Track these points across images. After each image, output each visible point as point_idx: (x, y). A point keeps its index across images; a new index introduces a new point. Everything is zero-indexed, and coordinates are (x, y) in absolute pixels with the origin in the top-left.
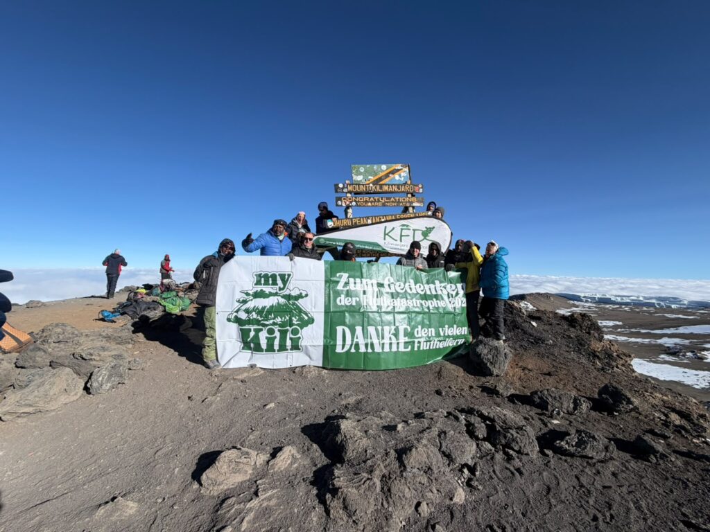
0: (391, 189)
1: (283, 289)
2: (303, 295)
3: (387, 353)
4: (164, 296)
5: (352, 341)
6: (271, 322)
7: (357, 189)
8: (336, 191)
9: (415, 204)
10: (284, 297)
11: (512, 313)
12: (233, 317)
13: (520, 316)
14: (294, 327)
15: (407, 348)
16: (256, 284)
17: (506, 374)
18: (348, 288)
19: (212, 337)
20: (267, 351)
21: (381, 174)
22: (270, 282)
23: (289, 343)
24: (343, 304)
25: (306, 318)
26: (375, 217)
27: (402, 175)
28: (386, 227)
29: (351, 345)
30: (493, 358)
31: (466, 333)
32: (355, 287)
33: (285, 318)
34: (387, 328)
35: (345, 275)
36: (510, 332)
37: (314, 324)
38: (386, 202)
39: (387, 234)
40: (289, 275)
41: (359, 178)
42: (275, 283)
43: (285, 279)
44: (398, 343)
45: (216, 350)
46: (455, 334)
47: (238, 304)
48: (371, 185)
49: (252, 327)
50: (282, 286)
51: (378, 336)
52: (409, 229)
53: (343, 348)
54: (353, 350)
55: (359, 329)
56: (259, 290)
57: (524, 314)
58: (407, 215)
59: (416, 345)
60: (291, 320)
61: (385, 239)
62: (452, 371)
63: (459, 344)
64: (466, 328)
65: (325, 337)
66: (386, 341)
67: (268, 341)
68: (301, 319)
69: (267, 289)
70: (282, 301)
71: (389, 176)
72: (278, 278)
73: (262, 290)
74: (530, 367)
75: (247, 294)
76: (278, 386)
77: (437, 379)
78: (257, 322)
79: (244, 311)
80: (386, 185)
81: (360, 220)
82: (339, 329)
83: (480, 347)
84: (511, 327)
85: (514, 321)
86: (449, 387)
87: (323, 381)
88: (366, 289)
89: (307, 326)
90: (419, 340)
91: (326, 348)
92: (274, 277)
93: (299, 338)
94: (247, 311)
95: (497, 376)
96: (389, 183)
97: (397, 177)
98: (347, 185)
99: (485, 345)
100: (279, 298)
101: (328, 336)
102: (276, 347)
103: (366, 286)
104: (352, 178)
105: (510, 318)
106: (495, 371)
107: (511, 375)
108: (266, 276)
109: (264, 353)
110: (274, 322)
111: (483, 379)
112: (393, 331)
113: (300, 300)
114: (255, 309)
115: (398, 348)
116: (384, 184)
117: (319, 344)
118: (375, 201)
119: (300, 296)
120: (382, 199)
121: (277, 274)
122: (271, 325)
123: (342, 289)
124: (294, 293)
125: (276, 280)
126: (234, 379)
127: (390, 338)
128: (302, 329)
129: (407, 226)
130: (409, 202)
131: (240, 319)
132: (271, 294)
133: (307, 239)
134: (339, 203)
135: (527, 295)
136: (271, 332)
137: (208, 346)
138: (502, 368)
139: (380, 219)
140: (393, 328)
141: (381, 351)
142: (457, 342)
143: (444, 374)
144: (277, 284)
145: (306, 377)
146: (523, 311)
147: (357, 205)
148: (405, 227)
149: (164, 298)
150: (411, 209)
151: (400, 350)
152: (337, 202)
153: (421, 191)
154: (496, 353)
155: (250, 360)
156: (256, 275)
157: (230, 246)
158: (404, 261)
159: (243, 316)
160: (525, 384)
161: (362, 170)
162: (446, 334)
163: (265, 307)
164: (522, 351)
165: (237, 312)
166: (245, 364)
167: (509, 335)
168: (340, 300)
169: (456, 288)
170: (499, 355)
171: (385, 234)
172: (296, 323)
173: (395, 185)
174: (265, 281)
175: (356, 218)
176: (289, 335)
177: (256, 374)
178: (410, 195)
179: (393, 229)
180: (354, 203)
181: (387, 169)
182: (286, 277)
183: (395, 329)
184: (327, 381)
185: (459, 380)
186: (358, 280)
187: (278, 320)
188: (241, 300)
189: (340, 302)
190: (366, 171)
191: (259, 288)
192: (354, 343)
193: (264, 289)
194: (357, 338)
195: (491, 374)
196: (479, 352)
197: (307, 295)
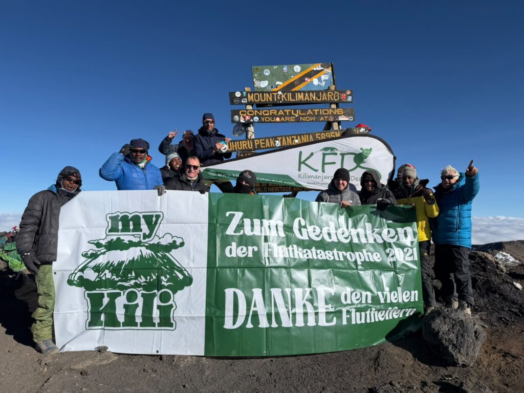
0: (307, 98)
1: (149, 236)
2: (178, 243)
3: (300, 328)
4: (6, 248)
5: (248, 309)
6: (132, 282)
7: (260, 99)
8: (232, 103)
9: (341, 118)
10: (150, 247)
11: (484, 270)
12: (76, 279)
13: (497, 274)
14: (163, 290)
15: (331, 321)
16: (110, 231)
17: (478, 363)
18: (242, 232)
19: (46, 308)
20: (125, 324)
21: (293, 78)
22: (131, 227)
23: (156, 313)
24: (234, 255)
25: (181, 277)
26: (285, 137)
27: (322, 79)
28: (301, 153)
29: (247, 316)
30: (457, 338)
31: (417, 300)
32: (252, 230)
33: (151, 277)
34: (298, 292)
35: (239, 215)
36: (483, 297)
37: (192, 286)
38: (300, 116)
39: (304, 162)
40: (158, 217)
41: (264, 84)
42: (137, 228)
43: (152, 221)
44: (317, 314)
45: (53, 326)
46: (400, 301)
47: (85, 259)
48: (280, 93)
49: (106, 292)
50: (147, 232)
51: (286, 302)
52: (336, 154)
53: (234, 323)
54: (249, 325)
55: (257, 293)
56: (115, 238)
57: (502, 271)
58: (330, 134)
59: (345, 316)
60: (159, 280)
61: (299, 170)
62: (396, 358)
63: (407, 315)
64: (416, 292)
65: (208, 304)
66: (299, 310)
67: (126, 312)
68: (173, 279)
69: (126, 238)
70: (147, 252)
71: (304, 81)
72: (143, 221)
73: (118, 239)
74: (514, 351)
75: (98, 245)
76: (133, 381)
77: (373, 370)
78: (111, 284)
79: (93, 268)
80: (300, 92)
81: (265, 141)
82: (229, 292)
83: (438, 321)
84: (483, 291)
85: (487, 282)
86: (391, 383)
87: (202, 372)
88: (268, 234)
89: (182, 288)
90: (348, 308)
91: (209, 320)
92: (136, 220)
93: (171, 306)
94: (97, 269)
95: (464, 366)
96: (305, 90)
97: (315, 81)
98: (247, 93)
99: (444, 318)
100: (143, 249)
101: (213, 303)
102: (139, 320)
103: (268, 229)
104: (254, 83)
105: (481, 278)
106: (461, 359)
107: (486, 364)
108: (125, 220)
109: (121, 328)
110: (136, 283)
111: (443, 371)
112: (307, 295)
113: (173, 252)
114: (109, 266)
115: (317, 321)
116: (298, 92)
117: (200, 315)
118: (285, 115)
119: (173, 246)
120: (295, 112)
121: (141, 215)
122: (132, 287)
123: (233, 234)
124: (164, 242)
125: (139, 224)
126: (71, 370)
127: (304, 306)
128: (174, 293)
129: (332, 149)
130: (333, 115)
131: (88, 280)
132: (132, 244)
133: (190, 166)
134: (236, 118)
135: (506, 243)
136: (131, 297)
137: (41, 321)
138: (471, 354)
139: (293, 139)
140: (308, 290)
141: (291, 325)
142: (405, 313)
143: (383, 361)
144: (141, 230)
145: (177, 366)
146: (502, 266)
147: (260, 122)
148: (329, 152)
149: (7, 251)
150: (335, 125)
151: (320, 324)
152: (233, 117)
153: (350, 99)
154: (462, 332)
155: (100, 339)
156: (110, 218)
157: (74, 178)
158: (326, 196)
159: (91, 275)
160: (508, 380)
161: (267, 73)
162: (388, 301)
163: (123, 262)
164: (500, 326)
165: (82, 270)
166: (91, 346)
167: (482, 302)
168: (231, 250)
169: (397, 233)
170: (465, 334)
171: (300, 163)
172: (166, 284)
173: (313, 92)
174: (123, 225)
175: (259, 139)
176: (156, 302)
177: (105, 362)
178: (334, 106)
179: (312, 154)
180: (256, 119)
181: (301, 72)
182: (154, 219)
183: (311, 293)
184: (207, 373)
185: (407, 371)
186: (257, 222)
187: (142, 280)
188: (89, 253)
189: (231, 253)
190: (272, 74)
191: (114, 237)
192: (251, 313)
193: (122, 238)
194: (255, 306)
195: (454, 364)
196: (436, 329)
197: (182, 244)
